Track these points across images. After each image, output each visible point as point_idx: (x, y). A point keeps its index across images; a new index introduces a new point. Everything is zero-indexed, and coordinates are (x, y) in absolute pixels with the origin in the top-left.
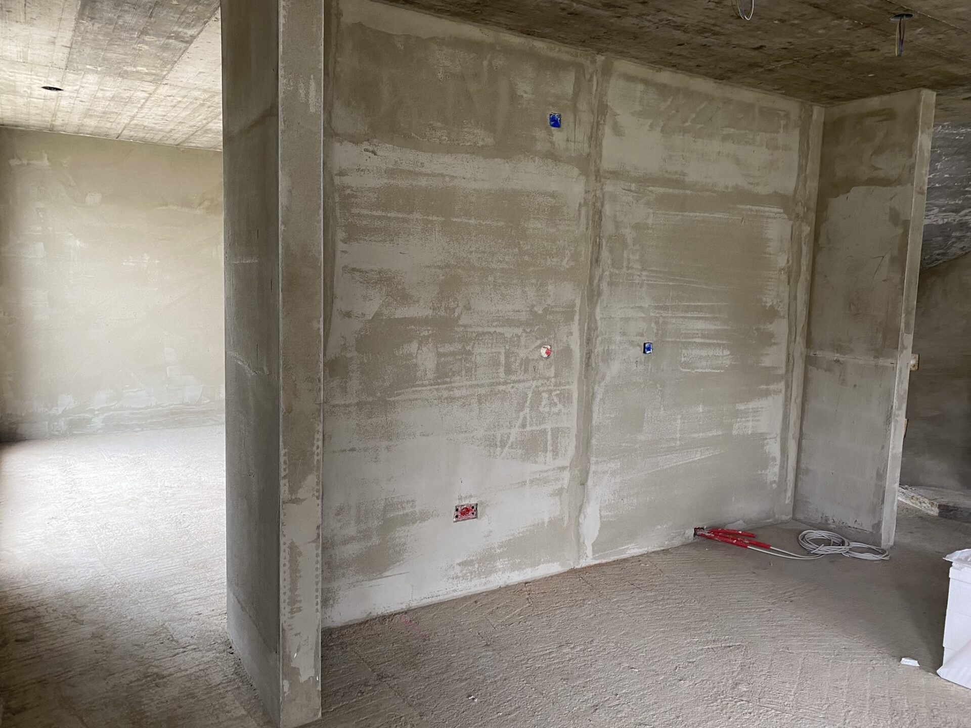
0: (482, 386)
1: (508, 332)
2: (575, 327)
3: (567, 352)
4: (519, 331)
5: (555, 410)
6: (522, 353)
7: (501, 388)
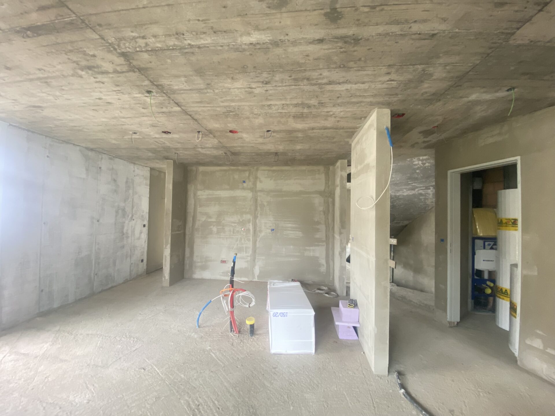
0: (227, 235)
1: (233, 225)
2: (251, 224)
3: (249, 230)
4: (236, 224)
5: (246, 242)
6: (237, 229)
7: (232, 236)
